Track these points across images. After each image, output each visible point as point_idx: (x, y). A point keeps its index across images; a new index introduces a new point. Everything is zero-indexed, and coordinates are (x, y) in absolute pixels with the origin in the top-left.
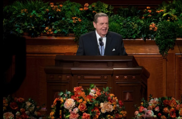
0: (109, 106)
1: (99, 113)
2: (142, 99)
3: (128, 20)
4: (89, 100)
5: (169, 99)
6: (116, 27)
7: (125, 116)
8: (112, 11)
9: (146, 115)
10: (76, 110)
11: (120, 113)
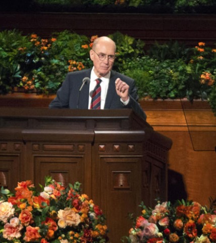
0: (73, 215)
1: (55, 227)
2: (140, 204)
3: (164, 66)
4: (39, 205)
5: (186, 205)
6: (141, 78)
7: (103, 234)
8: (141, 49)
9: (144, 231)
10: (15, 222)
11: (95, 228)
